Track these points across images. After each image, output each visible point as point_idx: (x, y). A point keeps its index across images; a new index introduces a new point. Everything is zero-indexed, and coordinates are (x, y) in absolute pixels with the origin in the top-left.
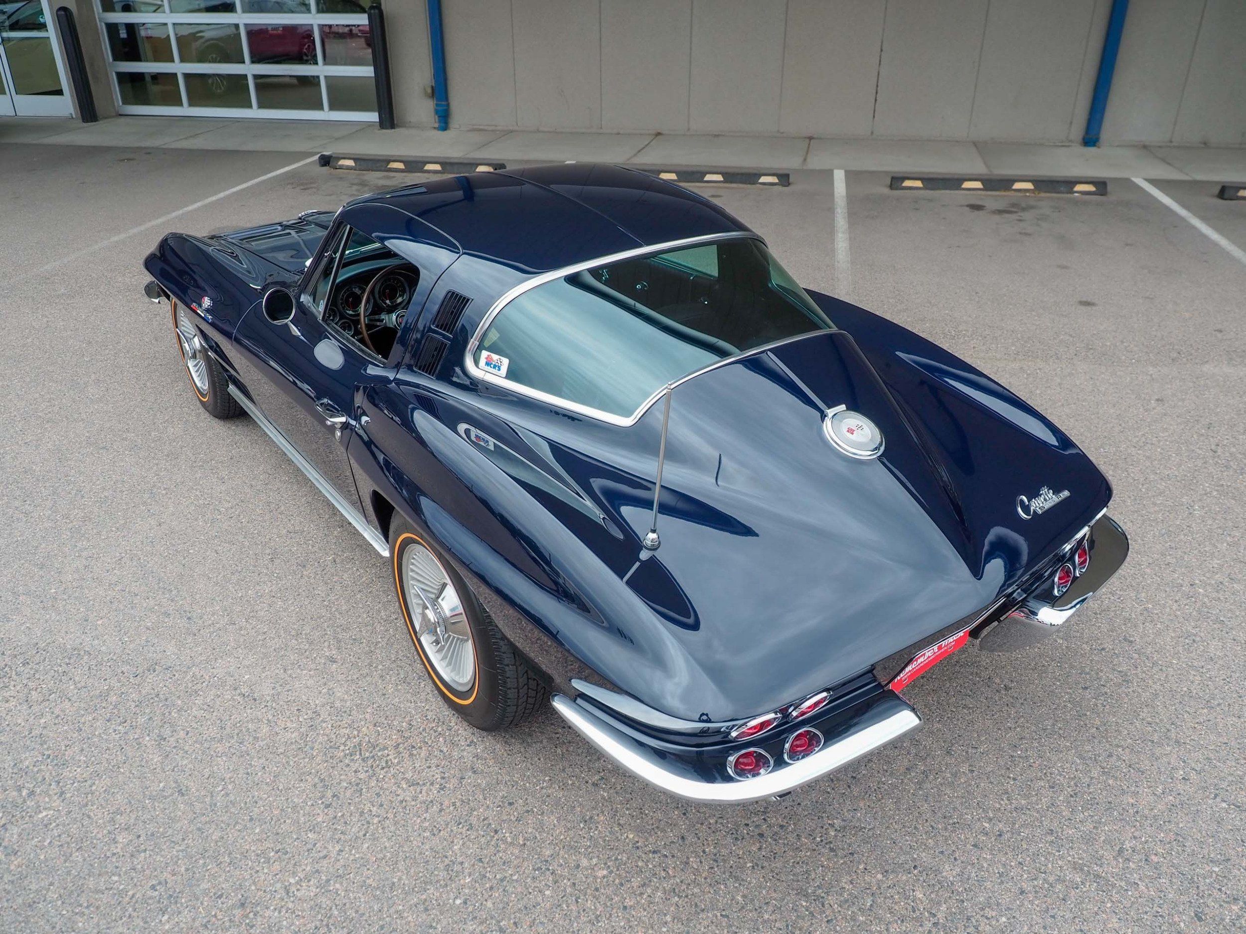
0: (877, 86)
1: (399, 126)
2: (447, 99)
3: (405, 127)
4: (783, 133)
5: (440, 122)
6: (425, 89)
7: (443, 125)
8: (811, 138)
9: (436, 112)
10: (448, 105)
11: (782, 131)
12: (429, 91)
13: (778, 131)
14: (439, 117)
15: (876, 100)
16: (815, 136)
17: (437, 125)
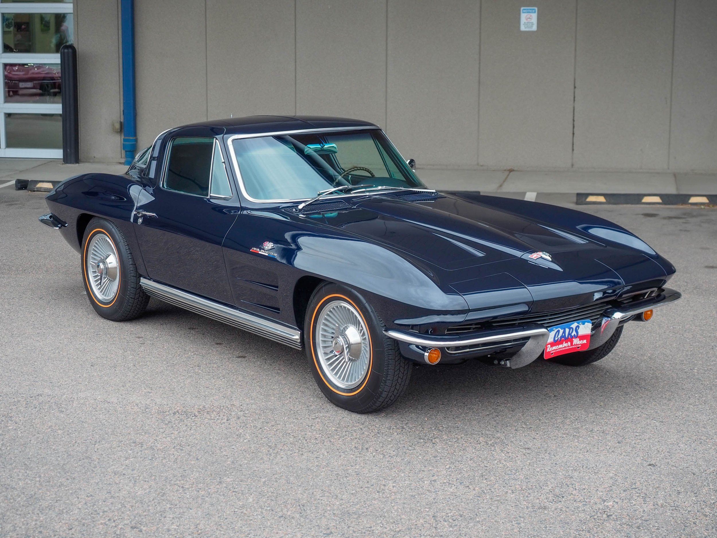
0: (574, 121)
1: (83, 162)
2: (135, 134)
3: (89, 162)
4: (482, 166)
5: (126, 156)
6: (113, 125)
7: (130, 159)
8: (511, 171)
9: (124, 147)
10: (136, 140)
11: (482, 164)
12: (118, 126)
13: (478, 164)
14: (126, 151)
15: (573, 134)
16: (516, 169)
17: (123, 160)
